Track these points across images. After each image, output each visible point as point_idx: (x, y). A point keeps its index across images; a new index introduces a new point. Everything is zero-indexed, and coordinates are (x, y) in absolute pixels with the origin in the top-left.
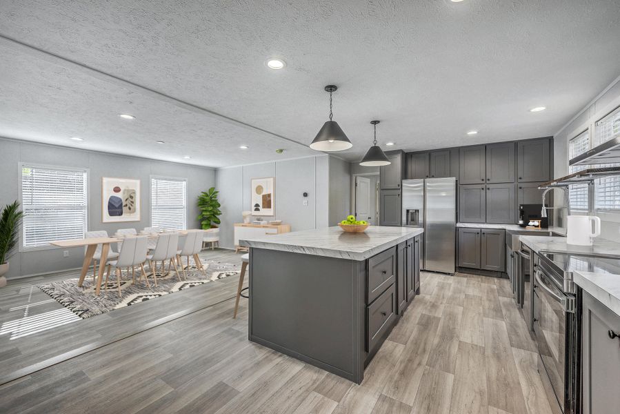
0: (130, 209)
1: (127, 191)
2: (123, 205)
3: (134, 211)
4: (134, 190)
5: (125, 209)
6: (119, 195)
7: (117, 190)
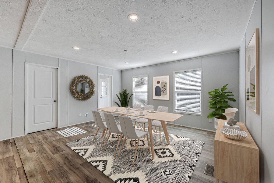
0: (164, 92)
1: (162, 83)
2: (161, 91)
3: (166, 94)
4: (166, 82)
5: (162, 93)
6: (159, 85)
7: (158, 82)
